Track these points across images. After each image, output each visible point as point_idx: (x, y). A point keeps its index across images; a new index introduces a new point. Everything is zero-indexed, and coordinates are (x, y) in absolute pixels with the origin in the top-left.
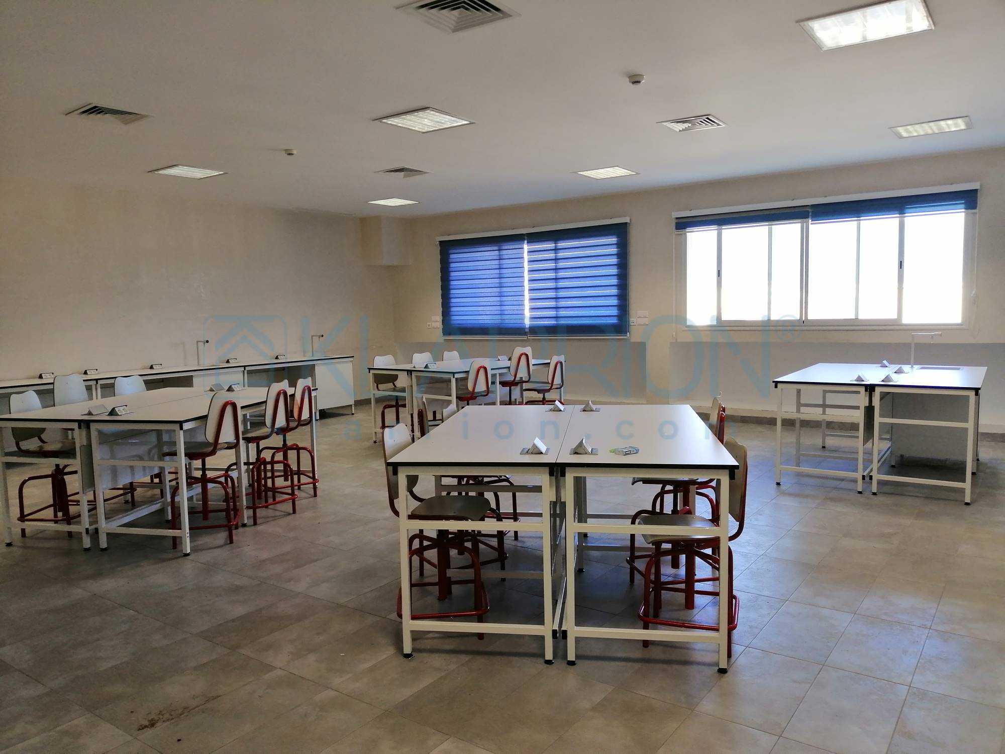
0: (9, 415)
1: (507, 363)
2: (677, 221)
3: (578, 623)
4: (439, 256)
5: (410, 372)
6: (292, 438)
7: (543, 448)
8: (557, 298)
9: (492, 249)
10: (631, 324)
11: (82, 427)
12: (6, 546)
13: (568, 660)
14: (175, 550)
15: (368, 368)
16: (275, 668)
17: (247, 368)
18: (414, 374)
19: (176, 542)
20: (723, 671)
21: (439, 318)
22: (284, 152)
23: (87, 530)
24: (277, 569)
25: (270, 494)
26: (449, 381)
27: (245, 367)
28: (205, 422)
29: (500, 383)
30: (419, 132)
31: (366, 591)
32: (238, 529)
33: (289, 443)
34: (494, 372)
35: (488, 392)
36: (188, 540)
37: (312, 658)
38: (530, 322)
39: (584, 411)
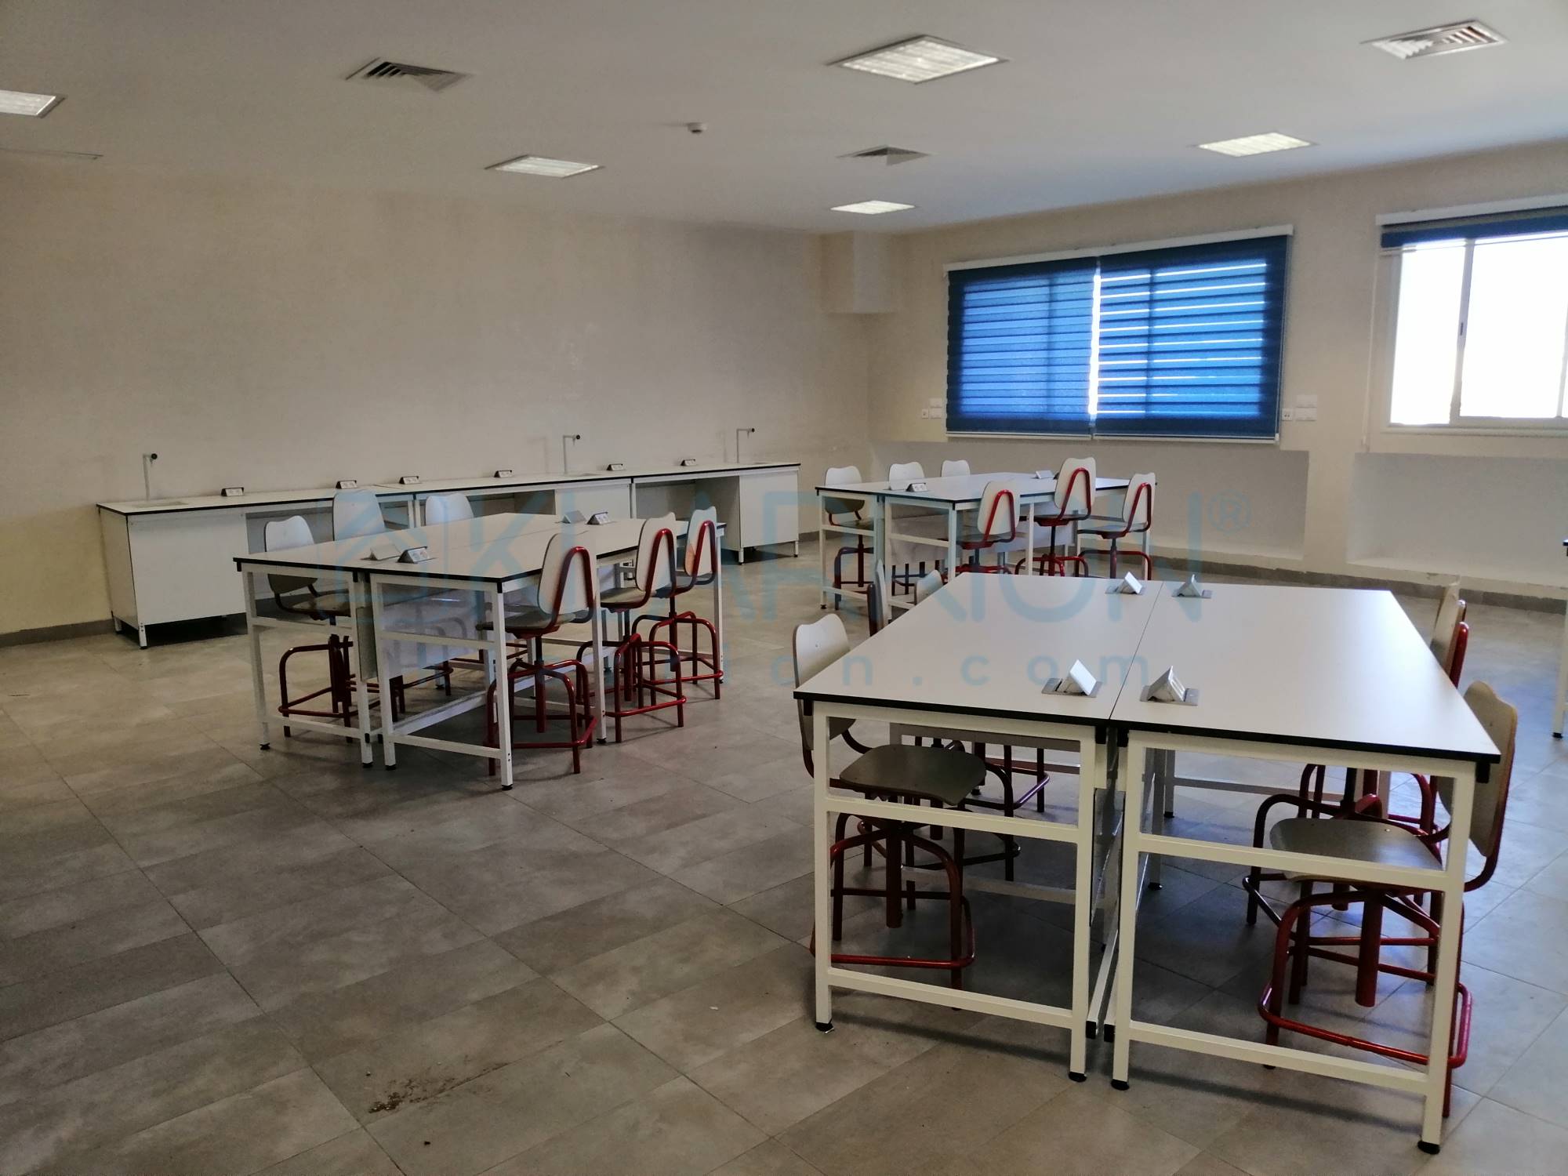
0: (263, 554)
1: (1049, 485)
2: (1388, 230)
3: (1136, 1015)
4: (947, 296)
5: (881, 497)
6: (684, 603)
7: (1087, 682)
8: (1148, 370)
9: (1038, 284)
10: (1284, 418)
11: (359, 580)
12: (261, 749)
13: (1115, 1078)
14: (493, 777)
15: (816, 488)
16: (601, 1020)
17: (636, 481)
18: (888, 500)
19: (493, 766)
20: (1431, 1149)
21: (942, 401)
22: (686, 128)
23: (367, 736)
24: (638, 826)
25: (647, 690)
26: (946, 512)
27: (632, 478)
28: (538, 580)
29: (1036, 519)
30: (909, 82)
31: (772, 884)
32: (591, 747)
33: (679, 612)
34: (1025, 501)
35: (1014, 533)
36: (509, 764)
37: (665, 1006)
38: (1098, 410)
39: (1181, 595)
